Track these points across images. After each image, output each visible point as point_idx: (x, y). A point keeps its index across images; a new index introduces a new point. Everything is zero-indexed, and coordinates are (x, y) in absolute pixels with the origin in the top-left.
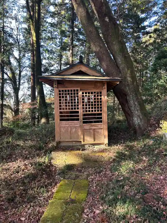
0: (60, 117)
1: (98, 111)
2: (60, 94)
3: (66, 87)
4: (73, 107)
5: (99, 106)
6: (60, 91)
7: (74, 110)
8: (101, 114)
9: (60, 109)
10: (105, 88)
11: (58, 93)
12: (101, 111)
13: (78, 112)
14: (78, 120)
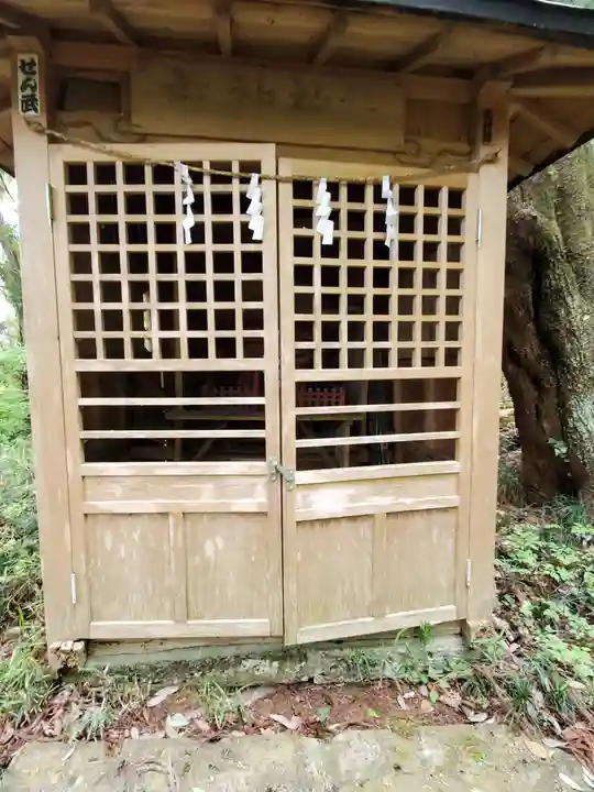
0: (86, 427)
1: (429, 359)
2: (77, 204)
3: (143, 138)
4: (211, 334)
5: (441, 317)
6: (75, 173)
7: (213, 363)
8: (448, 389)
9: (86, 349)
10: (493, 160)
11: (63, 189)
12: (452, 357)
13: (253, 383)
14: (255, 450)
